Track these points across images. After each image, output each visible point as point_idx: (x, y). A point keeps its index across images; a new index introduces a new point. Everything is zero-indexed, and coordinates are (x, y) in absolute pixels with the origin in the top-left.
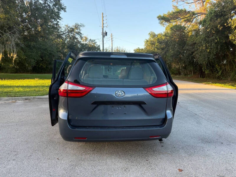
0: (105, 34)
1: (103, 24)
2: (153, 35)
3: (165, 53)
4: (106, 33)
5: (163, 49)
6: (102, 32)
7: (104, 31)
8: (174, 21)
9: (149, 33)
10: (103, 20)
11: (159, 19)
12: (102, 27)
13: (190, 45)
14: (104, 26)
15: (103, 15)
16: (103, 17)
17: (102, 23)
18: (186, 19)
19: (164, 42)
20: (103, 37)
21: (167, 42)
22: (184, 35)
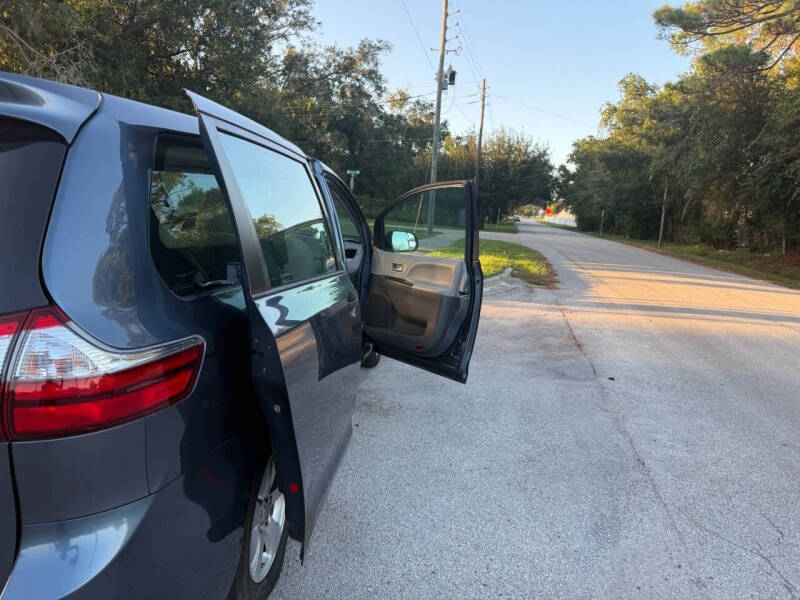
0: (447, 79)
1: (445, 41)
2: (638, 89)
3: (678, 157)
4: (453, 75)
5: (670, 142)
6: (438, 68)
7: (446, 69)
8: (723, 30)
9: (622, 81)
10: (446, 28)
11: (659, 21)
12: (440, 53)
13: (780, 128)
14: (446, 49)
15: (446, 7)
16: (447, 15)
17: (442, 37)
18: (773, 21)
19: (675, 116)
20: (442, 87)
21: (686, 116)
22: (761, 89)
